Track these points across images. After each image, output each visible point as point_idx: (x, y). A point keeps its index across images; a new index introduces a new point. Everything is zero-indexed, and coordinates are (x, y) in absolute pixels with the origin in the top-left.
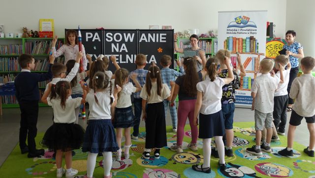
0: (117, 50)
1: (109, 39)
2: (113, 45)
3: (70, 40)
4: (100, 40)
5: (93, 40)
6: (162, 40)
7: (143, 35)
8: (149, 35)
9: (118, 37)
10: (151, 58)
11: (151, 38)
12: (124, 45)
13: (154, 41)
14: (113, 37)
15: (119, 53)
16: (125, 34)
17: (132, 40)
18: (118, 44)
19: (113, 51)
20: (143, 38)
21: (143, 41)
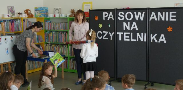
0: (128, 28)
1: (121, 18)
2: (125, 24)
3: (78, 19)
4: (113, 19)
5: (108, 19)
6: (172, 18)
7: (153, 13)
8: (159, 14)
9: (129, 16)
10: (161, 38)
11: (161, 16)
12: (134, 23)
13: (163, 19)
14: (124, 15)
15: (130, 31)
16: (135, 13)
17: (142, 19)
18: (129, 23)
19: (124, 29)
20: (153, 16)
21: (153, 20)
